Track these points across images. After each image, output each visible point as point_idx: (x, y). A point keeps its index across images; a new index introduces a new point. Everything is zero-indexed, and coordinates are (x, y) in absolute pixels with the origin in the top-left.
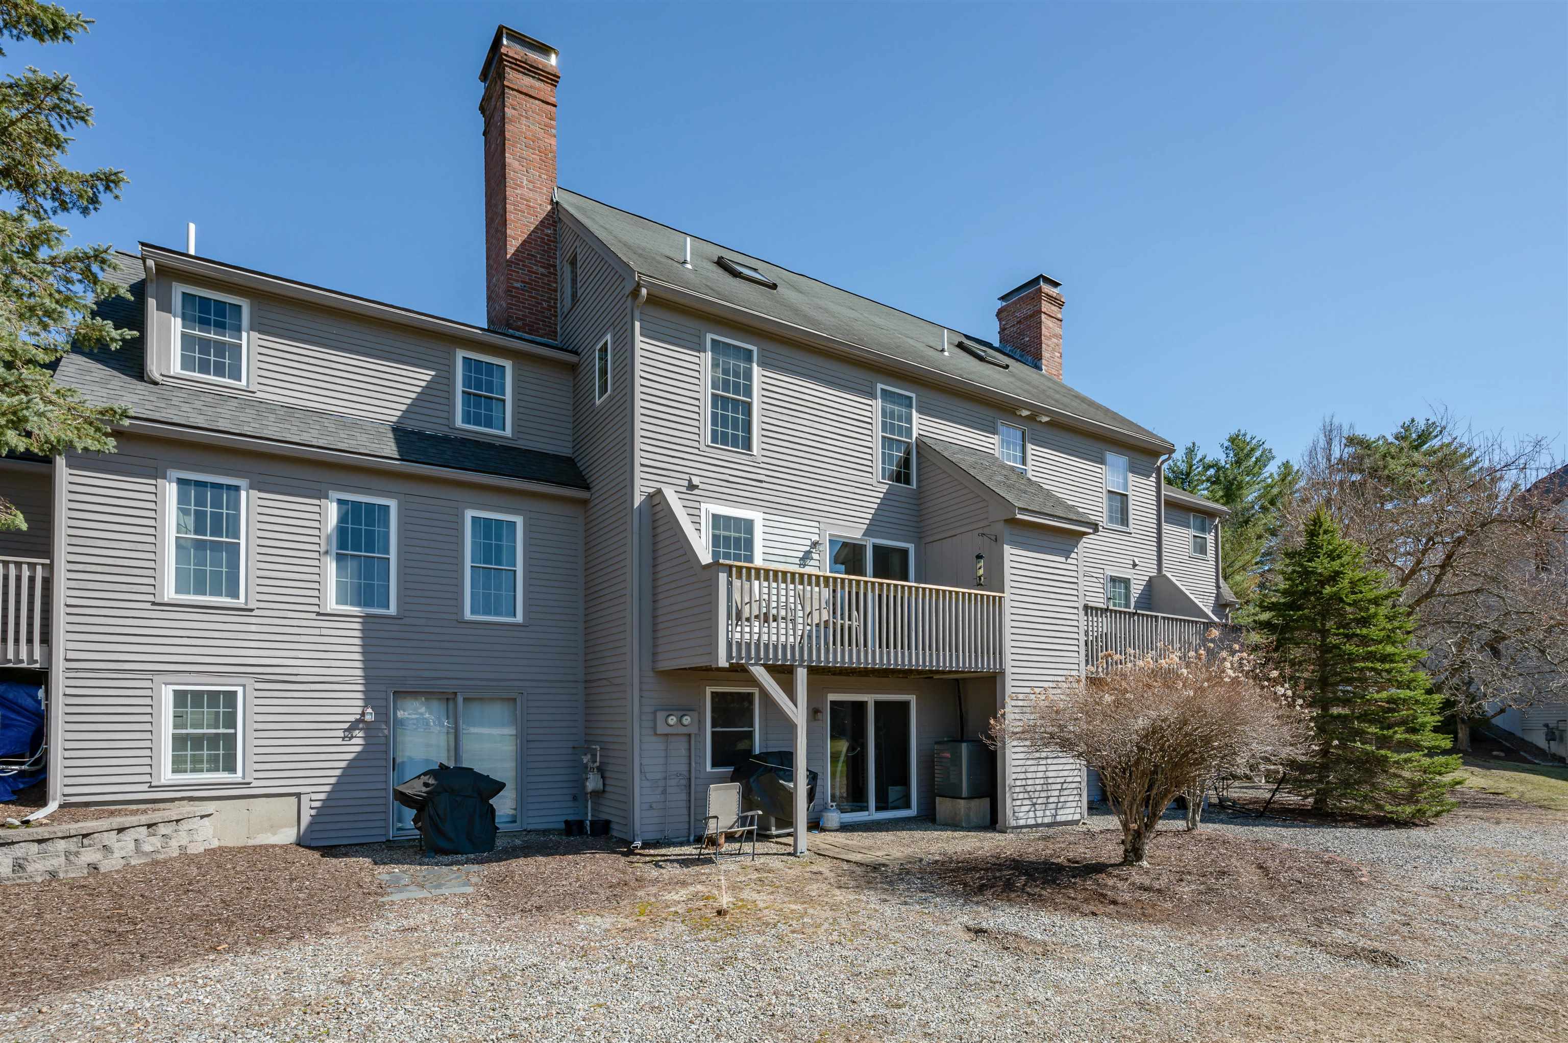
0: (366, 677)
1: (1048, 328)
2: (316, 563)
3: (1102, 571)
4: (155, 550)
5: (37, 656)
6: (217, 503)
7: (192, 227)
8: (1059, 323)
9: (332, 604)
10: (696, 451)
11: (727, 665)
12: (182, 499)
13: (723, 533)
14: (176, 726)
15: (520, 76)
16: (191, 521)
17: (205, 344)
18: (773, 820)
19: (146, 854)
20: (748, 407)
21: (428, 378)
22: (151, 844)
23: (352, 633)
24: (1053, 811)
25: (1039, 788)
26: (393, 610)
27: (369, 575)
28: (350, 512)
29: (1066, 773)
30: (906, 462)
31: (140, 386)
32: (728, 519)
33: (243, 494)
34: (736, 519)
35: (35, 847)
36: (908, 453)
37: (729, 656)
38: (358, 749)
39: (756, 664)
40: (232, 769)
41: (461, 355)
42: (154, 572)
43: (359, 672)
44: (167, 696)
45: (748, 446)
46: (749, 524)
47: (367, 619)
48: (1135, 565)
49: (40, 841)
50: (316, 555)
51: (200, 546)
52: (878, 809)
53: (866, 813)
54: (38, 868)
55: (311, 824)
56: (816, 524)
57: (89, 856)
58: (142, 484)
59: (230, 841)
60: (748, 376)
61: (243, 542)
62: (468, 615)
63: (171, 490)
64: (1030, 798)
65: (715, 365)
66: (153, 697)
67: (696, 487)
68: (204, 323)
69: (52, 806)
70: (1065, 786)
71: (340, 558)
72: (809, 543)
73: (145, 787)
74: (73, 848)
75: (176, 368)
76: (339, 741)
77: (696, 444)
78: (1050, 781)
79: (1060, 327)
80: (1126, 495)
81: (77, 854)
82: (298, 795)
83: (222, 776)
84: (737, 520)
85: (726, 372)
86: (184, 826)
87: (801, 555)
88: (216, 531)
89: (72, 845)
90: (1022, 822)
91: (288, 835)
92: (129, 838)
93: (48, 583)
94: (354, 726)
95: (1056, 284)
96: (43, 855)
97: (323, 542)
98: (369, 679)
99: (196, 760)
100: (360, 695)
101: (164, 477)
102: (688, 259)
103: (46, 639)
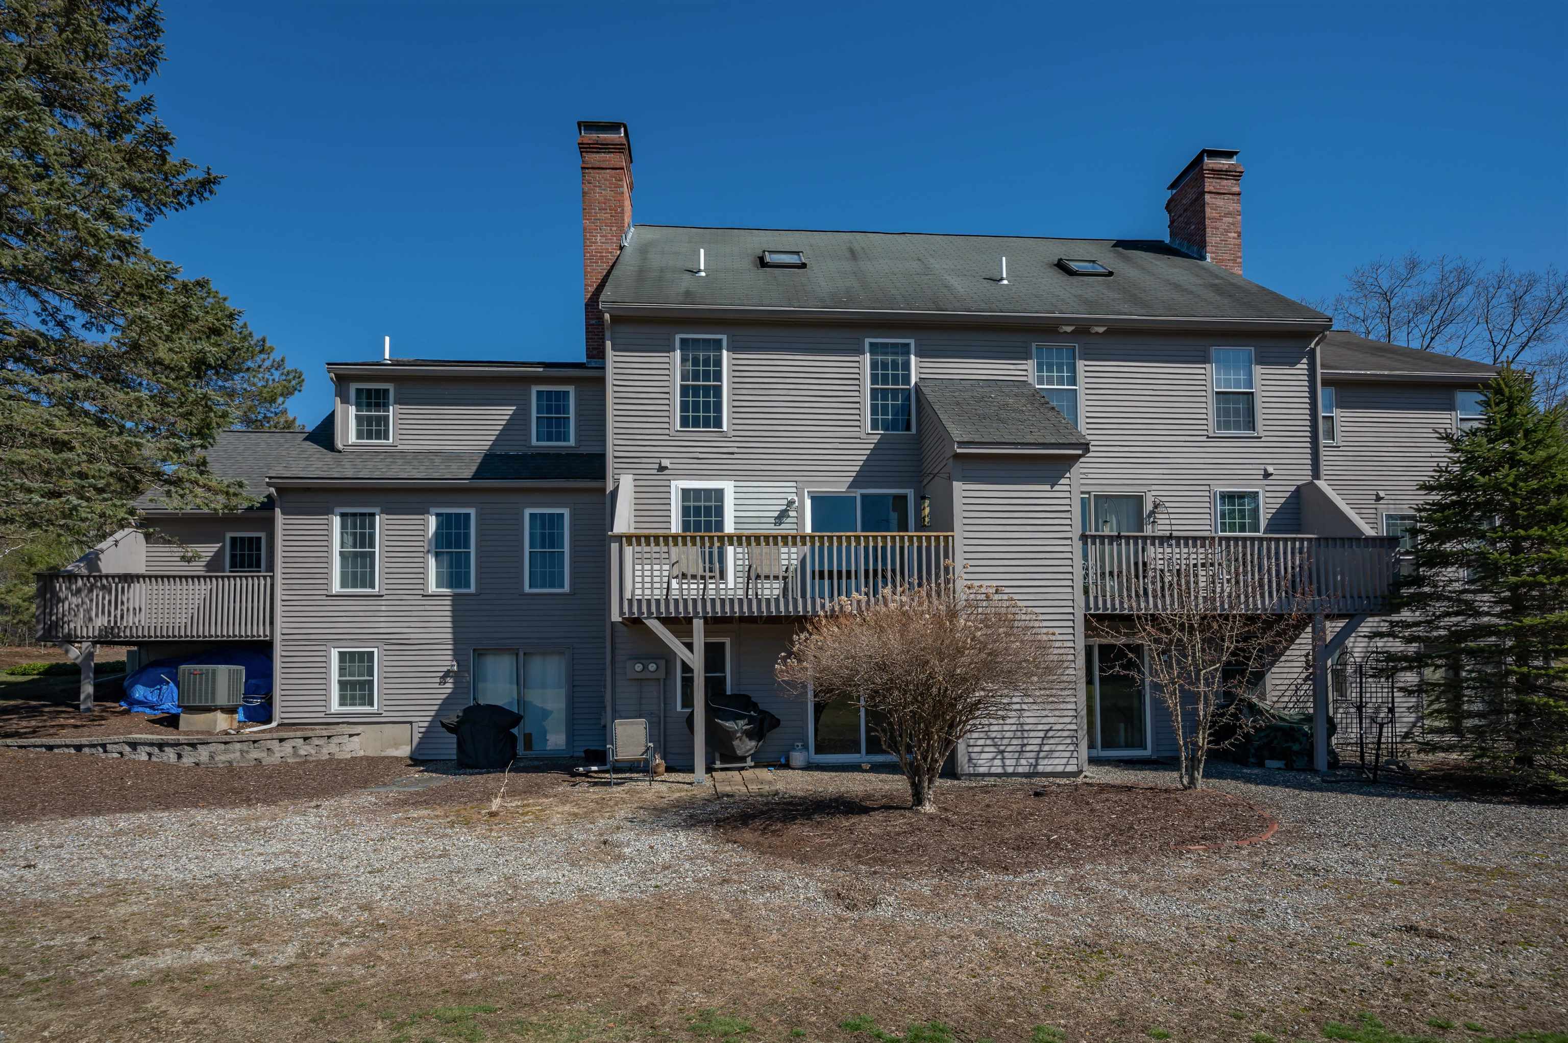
0: (454, 639)
1: (1215, 209)
2: (421, 560)
3: (1207, 488)
4: (328, 561)
5: (268, 633)
6: (363, 527)
7: (387, 339)
8: (1235, 198)
9: (432, 588)
10: (667, 437)
11: (620, 620)
12: (343, 526)
13: (692, 504)
14: (340, 676)
15: (594, 155)
16: (349, 540)
17: (369, 419)
18: (717, 755)
19: (301, 756)
20: (718, 391)
21: (511, 412)
22: (305, 750)
23: (445, 609)
24: (1033, 761)
25: (1008, 735)
26: (473, 589)
27: (458, 566)
28: (445, 521)
29: (1052, 720)
30: (906, 409)
31: (330, 455)
32: (697, 491)
33: (377, 517)
34: (705, 490)
35: (223, 747)
36: (908, 398)
37: (622, 613)
38: (449, 691)
39: (648, 618)
40: (372, 705)
41: (534, 389)
42: (328, 576)
43: (450, 636)
44: (334, 654)
45: (718, 423)
46: (720, 493)
47: (455, 598)
48: (1267, 475)
49: (226, 743)
50: (421, 555)
51: (355, 555)
52: (868, 752)
53: (858, 755)
54: (221, 758)
55: (419, 743)
56: (794, 484)
57: (255, 754)
58: (318, 520)
59: (371, 753)
60: (718, 363)
61: (377, 550)
62: (527, 589)
63: (337, 521)
64: (995, 745)
65: (684, 360)
66: (328, 656)
67: (666, 468)
68: (369, 406)
69: (274, 724)
70: (1050, 734)
71: (437, 555)
72: (785, 502)
73: (322, 715)
74: (245, 748)
75: (352, 438)
76: (437, 686)
77: (667, 432)
78: (1026, 727)
79: (1238, 202)
80: (1252, 393)
81: (247, 752)
82: (411, 723)
83: (366, 709)
84: (708, 491)
85: (696, 362)
86: (335, 740)
87: (776, 514)
88: (363, 545)
89: (245, 747)
90: (982, 770)
91: (404, 751)
92: (288, 746)
93: (272, 585)
94: (447, 674)
95: (1229, 155)
96: (226, 752)
97: (426, 545)
98: (456, 641)
99: (353, 698)
100: (450, 652)
101: (333, 513)
102: (702, 267)
103: (272, 623)
